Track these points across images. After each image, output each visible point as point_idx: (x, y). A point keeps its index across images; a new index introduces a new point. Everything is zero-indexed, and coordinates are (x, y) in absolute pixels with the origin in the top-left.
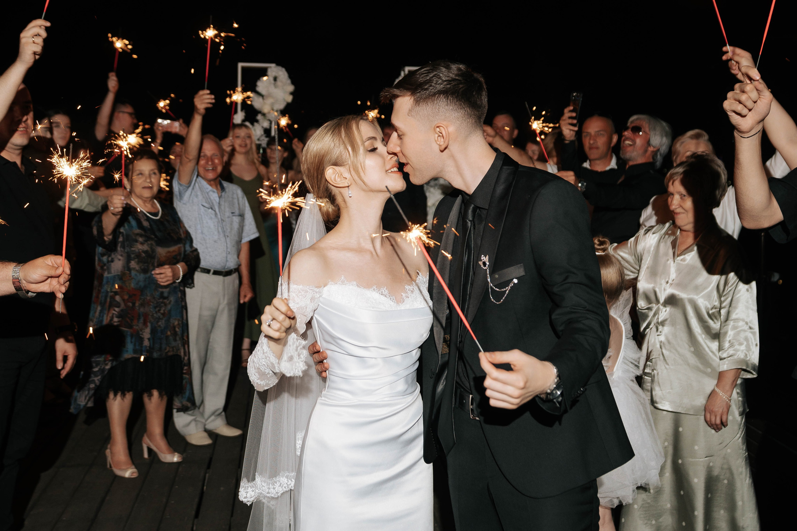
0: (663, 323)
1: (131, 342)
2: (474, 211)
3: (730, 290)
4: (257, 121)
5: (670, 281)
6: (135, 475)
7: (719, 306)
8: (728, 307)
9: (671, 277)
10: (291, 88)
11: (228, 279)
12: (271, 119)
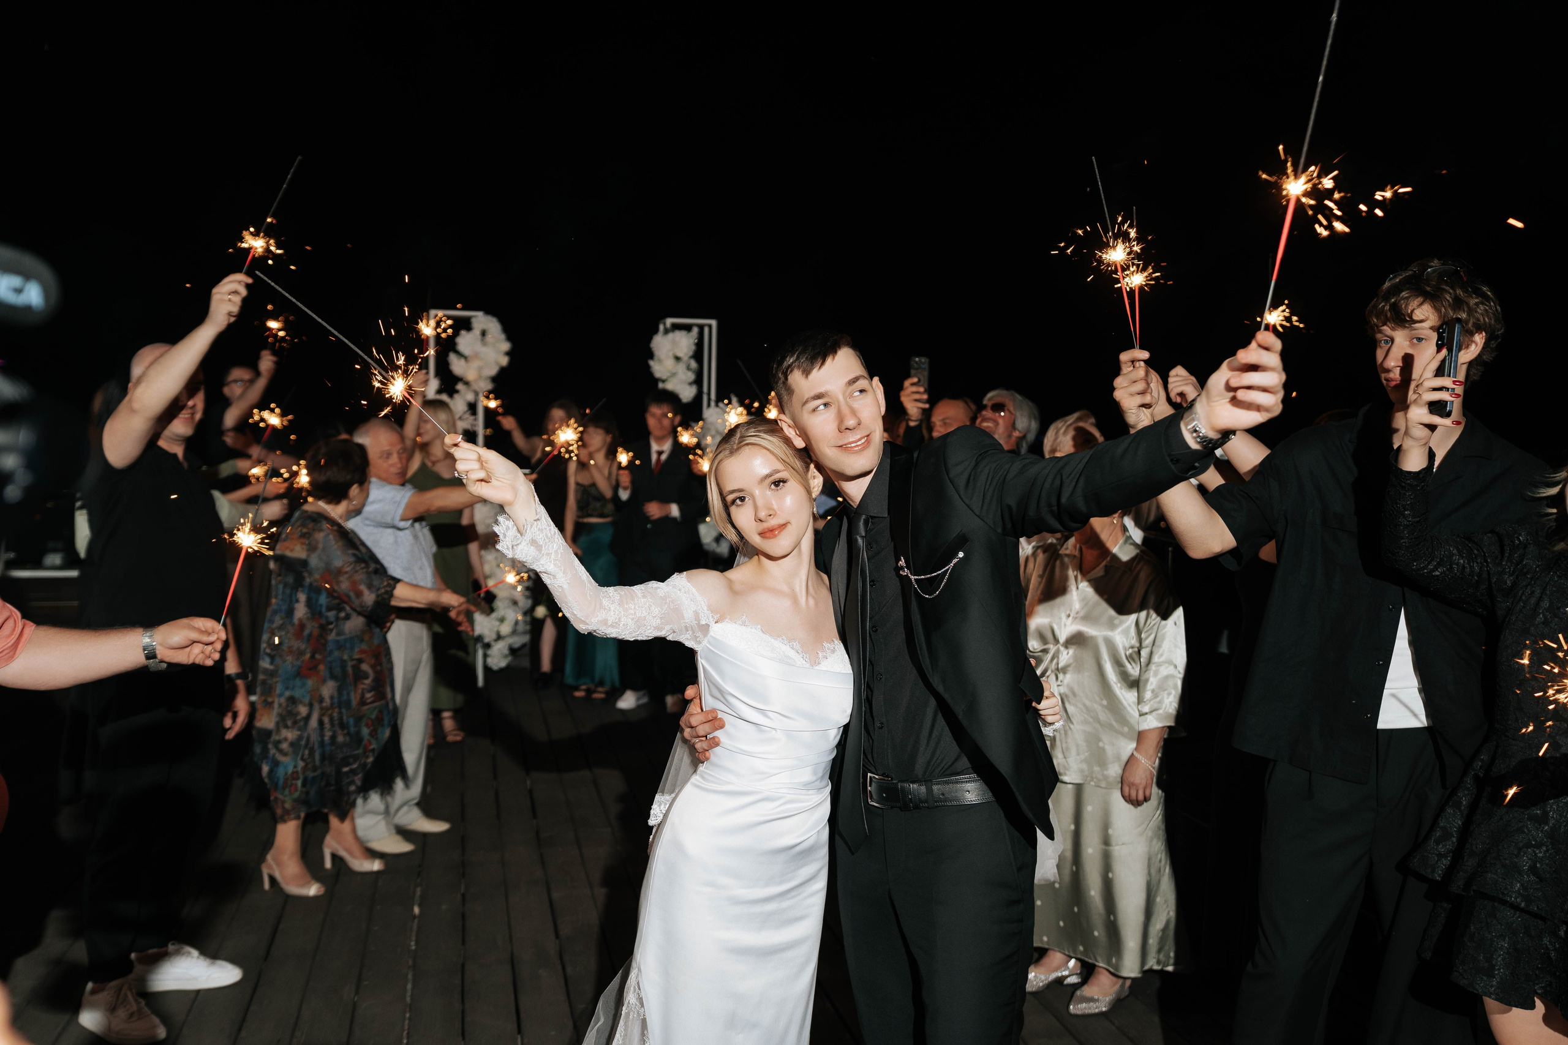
0: (1064, 670)
3: (1154, 625)
5: (1072, 615)
7: (1137, 645)
8: (1151, 646)
9: (1073, 608)
12: (478, 390)
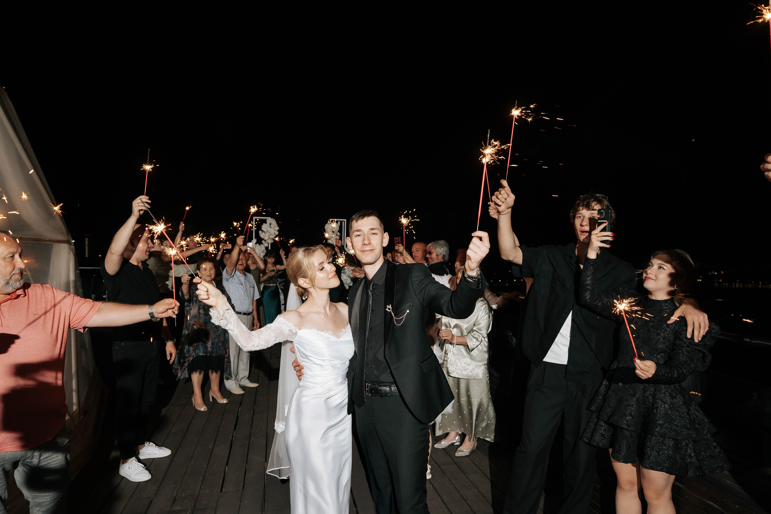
1: (202, 348)
2: (373, 286)
4: (262, 244)
6: (206, 410)
10: (278, 228)
11: (249, 316)
